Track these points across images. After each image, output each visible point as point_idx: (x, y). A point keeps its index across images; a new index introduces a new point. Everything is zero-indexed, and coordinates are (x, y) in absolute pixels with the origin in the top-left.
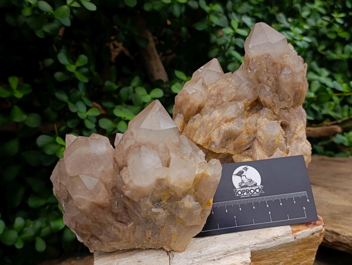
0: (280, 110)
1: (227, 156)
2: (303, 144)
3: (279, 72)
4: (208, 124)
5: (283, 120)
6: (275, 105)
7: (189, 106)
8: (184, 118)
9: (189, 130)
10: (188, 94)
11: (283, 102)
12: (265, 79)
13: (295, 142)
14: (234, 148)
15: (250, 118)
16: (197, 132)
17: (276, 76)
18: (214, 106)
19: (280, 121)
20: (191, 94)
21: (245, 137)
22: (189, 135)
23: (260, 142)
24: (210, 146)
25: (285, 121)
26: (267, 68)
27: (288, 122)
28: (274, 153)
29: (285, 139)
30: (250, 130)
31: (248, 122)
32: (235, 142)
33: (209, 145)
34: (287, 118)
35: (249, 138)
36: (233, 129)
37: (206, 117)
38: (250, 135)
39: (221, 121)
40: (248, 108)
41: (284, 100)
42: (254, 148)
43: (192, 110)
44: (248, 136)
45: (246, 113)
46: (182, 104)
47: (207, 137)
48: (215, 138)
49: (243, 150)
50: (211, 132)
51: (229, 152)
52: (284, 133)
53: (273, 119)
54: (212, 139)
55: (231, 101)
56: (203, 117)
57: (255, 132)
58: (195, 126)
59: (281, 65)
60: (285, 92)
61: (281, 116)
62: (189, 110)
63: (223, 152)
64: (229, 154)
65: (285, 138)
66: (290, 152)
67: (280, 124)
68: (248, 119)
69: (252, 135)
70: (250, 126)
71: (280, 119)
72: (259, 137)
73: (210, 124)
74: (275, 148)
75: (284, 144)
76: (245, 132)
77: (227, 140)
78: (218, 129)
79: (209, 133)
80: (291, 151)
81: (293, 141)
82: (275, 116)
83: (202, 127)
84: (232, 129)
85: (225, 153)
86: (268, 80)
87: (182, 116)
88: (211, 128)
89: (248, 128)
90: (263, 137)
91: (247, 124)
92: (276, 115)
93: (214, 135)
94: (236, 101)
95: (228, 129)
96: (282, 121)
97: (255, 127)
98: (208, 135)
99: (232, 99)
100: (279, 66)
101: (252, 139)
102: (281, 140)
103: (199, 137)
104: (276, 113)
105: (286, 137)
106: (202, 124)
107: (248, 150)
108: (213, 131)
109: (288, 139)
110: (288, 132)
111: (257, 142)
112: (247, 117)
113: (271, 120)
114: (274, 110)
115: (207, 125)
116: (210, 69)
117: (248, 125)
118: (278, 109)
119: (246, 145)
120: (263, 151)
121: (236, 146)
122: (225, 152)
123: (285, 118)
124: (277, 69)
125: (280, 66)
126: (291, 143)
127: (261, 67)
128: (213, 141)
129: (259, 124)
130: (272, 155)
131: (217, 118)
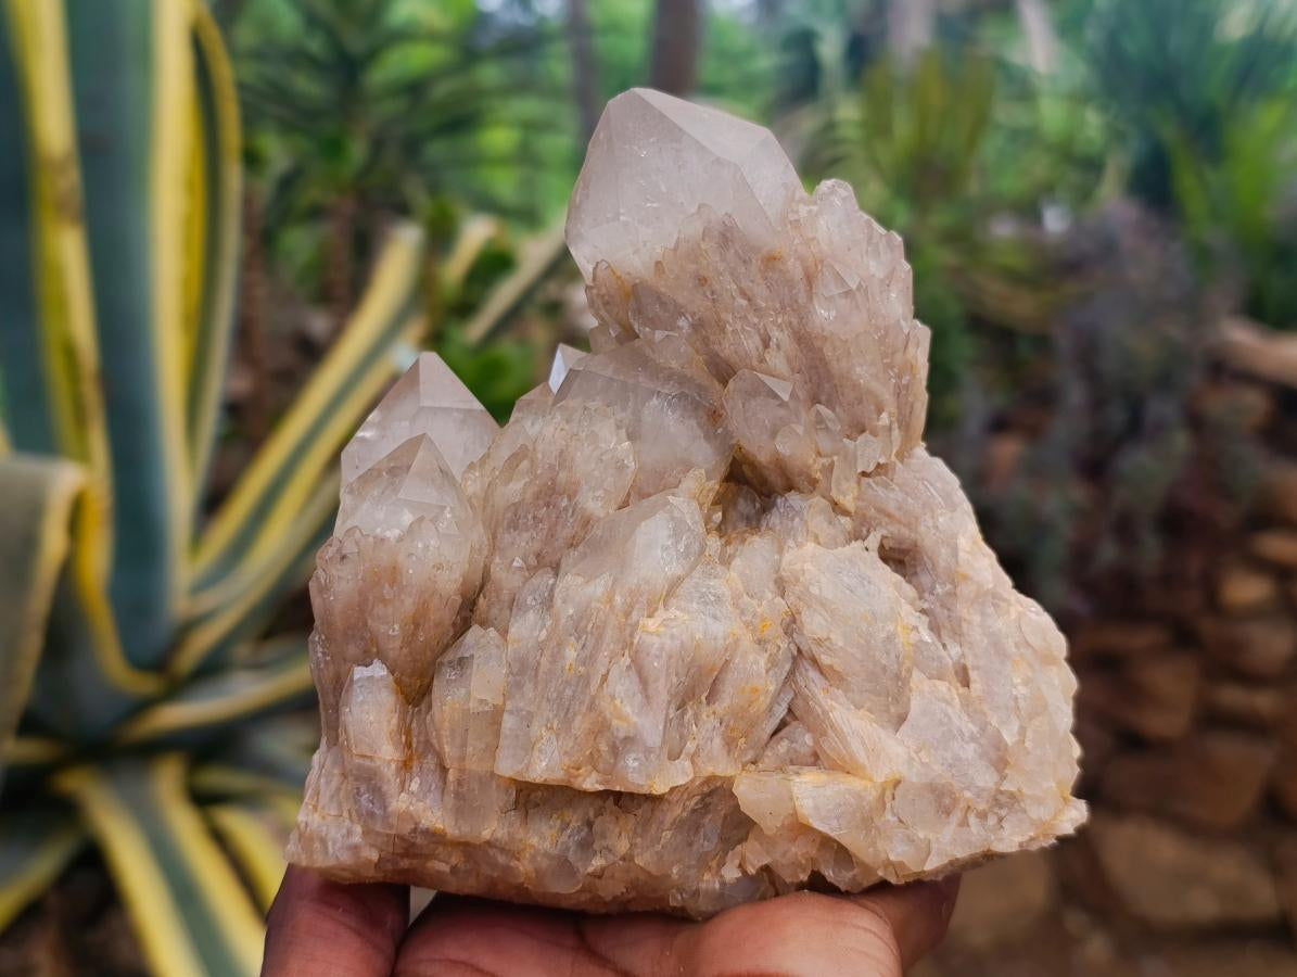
0: (859, 483)
1: (702, 800)
2: (1013, 616)
3: (802, 298)
4: (556, 657)
5: (885, 532)
6: (832, 465)
7: (408, 604)
8: (398, 682)
9: (453, 731)
10: (382, 540)
11: (861, 439)
12: (751, 344)
13: (977, 618)
14: (724, 739)
15: (737, 562)
16: (508, 722)
17: (795, 321)
18: (547, 559)
19: (873, 541)
20: (400, 539)
21: (757, 663)
22: (463, 759)
23: (831, 667)
24: (610, 772)
25: (893, 529)
26: (743, 294)
27: (905, 532)
28: (909, 699)
29: (925, 619)
30: (764, 620)
31: (741, 587)
32: (724, 704)
33: (601, 766)
34: (897, 514)
35: (773, 663)
36: (699, 636)
37: (526, 628)
38: (771, 648)
39: (628, 614)
40: (718, 516)
41: (863, 431)
42: (809, 711)
43: (434, 616)
44: (766, 655)
45: (714, 543)
46: (362, 606)
47: (580, 724)
48: (628, 710)
49: (766, 736)
50: (593, 689)
51: (709, 770)
52: (910, 590)
53: (841, 538)
54: (615, 722)
55: (624, 505)
56: (513, 630)
57: (791, 625)
58: (477, 694)
59: (801, 259)
60: (856, 386)
61: (873, 512)
62: (417, 625)
63: (682, 782)
64: (709, 780)
65: (923, 611)
66: (973, 675)
67: (875, 555)
68: (733, 574)
69: (779, 647)
70: (755, 602)
71: (868, 532)
72: (819, 642)
73: (571, 654)
74: (903, 673)
75: (933, 643)
76: (747, 641)
77: (681, 706)
78: (626, 660)
79: (582, 703)
80: (977, 668)
81: (967, 617)
82: (845, 521)
83: (528, 687)
84: (693, 638)
85: (692, 781)
86: (766, 345)
87: (384, 672)
88: (581, 669)
89: (754, 615)
90: (838, 640)
91: (739, 597)
92: (846, 513)
93: (618, 702)
94: (650, 495)
95: (678, 643)
96: (884, 537)
97: (779, 600)
98: (584, 709)
99: (629, 495)
100: (794, 268)
101: (787, 667)
102: (915, 628)
103: (529, 746)
104: (848, 502)
105: (926, 606)
106: (522, 670)
107: (781, 734)
108: (605, 678)
109: (942, 614)
110: (925, 579)
111: (813, 674)
112: (726, 561)
113: (833, 544)
114: (834, 494)
115: (553, 662)
116: (426, 403)
117: (746, 598)
118: (847, 480)
119: (770, 709)
120: (858, 707)
121: (732, 723)
122: (691, 777)
123: (889, 515)
124: (790, 284)
125: (798, 263)
126: (960, 626)
127: (713, 293)
128: (622, 735)
129: (797, 580)
130: (907, 714)
131: (593, 605)
